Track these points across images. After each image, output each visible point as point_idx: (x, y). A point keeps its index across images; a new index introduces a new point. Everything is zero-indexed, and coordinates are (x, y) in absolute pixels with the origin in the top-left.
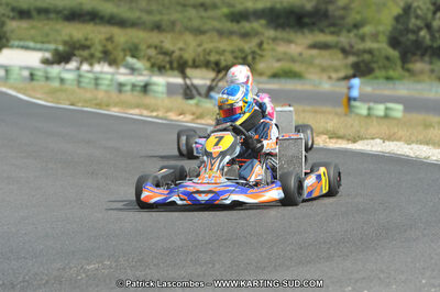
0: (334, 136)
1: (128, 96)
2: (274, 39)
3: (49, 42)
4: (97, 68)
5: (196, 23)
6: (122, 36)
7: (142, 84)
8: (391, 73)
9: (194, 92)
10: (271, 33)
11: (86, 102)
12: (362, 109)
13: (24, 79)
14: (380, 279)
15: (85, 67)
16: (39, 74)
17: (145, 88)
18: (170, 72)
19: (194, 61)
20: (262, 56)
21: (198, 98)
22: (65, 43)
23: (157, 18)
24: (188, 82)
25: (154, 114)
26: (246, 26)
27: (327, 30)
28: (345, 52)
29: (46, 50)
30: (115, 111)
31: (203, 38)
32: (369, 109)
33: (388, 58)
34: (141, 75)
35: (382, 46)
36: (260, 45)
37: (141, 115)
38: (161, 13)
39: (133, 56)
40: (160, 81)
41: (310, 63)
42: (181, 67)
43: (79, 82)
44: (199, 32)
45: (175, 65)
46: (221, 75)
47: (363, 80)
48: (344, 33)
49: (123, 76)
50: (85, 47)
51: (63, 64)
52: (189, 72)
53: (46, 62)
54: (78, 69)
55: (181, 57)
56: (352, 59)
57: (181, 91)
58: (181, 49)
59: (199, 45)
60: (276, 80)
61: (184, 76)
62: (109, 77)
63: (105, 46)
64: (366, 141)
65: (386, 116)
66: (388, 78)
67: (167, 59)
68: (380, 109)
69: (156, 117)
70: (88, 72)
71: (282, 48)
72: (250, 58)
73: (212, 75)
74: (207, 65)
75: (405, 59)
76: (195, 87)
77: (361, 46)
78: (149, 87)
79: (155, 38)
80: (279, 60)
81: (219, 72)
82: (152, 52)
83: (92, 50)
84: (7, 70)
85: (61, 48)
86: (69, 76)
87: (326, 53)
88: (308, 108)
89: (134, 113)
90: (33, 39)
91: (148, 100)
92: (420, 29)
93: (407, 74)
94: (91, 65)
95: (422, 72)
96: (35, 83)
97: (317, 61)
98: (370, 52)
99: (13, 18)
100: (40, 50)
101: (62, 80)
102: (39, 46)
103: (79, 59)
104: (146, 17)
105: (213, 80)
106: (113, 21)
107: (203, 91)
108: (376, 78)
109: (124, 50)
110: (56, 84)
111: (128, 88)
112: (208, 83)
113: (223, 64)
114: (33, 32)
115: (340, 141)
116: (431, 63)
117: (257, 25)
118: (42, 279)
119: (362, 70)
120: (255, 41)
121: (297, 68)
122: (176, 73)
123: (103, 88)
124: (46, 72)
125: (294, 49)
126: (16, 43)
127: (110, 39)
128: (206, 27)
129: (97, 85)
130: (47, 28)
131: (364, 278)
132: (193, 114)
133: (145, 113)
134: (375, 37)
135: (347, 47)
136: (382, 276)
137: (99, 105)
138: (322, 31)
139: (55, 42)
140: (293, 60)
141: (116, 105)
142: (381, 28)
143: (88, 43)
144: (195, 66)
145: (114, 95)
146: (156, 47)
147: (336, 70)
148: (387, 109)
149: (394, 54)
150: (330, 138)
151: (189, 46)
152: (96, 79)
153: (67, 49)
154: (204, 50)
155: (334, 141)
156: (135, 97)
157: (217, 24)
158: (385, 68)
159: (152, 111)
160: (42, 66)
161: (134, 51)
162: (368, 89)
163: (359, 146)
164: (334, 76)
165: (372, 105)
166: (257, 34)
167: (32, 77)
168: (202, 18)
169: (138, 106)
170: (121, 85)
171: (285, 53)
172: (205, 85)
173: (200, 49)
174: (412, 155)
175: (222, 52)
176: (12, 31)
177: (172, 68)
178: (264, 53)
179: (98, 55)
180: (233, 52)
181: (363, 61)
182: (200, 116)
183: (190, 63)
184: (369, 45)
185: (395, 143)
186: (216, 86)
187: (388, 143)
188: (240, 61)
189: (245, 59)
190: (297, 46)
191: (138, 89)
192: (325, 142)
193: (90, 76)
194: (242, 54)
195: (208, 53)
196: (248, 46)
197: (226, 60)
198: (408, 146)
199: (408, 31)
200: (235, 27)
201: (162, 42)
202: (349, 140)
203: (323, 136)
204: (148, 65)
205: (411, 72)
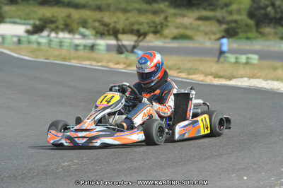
0: (217, 76)
1: (81, 53)
2: (174, 15)
3: (29, 19)
4: (61, 35)
5: (123, 5)
6: (76, 14)
7: (90, 45)
8: (250, 35)
9: (124, 49)
10: (172, 11)
11: (56, 57)
12: (232, 58)
13: (14, 43)
14: (253, 168)
15: (53, 35)
16: (24, 39)
17: (92, 47)
18: (108, 37)
19: (123, 29)
20: (167, 26)
21: (126, 53)
22: (40, 19)
23: (98, 2)
24: (120, 43)
25: (100, 64)
26: (156, 6)
27: (208, 8)
28: (220, 22)
29: (28, 24)
30: (74, 63)
31: (129, 15)
32: (236, 58)
33: (247, 25)
34: (89, 39)
35: (243, 18)
36: (166, 18)
37: (91, 65)
39: (84, 27)
40: (102, 43)
41: (197, 29)
42: (115, 33)
43: (50, 44)
44: (125, 11)
45: (111, 32)
46: (141, 38)
47: (231, 40)
48: (219, 10)
49: (77, 40)
50: (52, 22)
51: (39, 33)
52: (120, 36)
53: (28, 32)
54: (49, 36)
55: (115, 27)
56: (224, 27)
57: (115, 49)
58: (115, 22)
59: (127, 19)
60: (175, 41)
61: (117, 39)
62: (69, 41)
63: (65, 21)
64: (238, 79)
65: (247, 63)
66: (248, 38)
67: (106, 28)
68: (243, 59)
69: (101, 66)
70: (56, 38)
71: (179, 20)
72: (159, 27)
73: (135, 38)
74: (132, 32)
75: (258, 25)
76: (124, 46)
77: (229, 18)
78: (95, 47)
79: (98, 15)
80: (177, 28)
81: (139, 36)
82: (97, 24)
83: (58, 24)
84: (3, 37)
85: (38, 23)
86: (43, 41)
87: (207, 23)
88: (197, 58)
89: (87, 64)
90: (19, 17)
91: (94, 55)
92: (267, 6)
93: (259, 35)
94: (57, 33)
95: (269, 34)
96: (21, 46)
97: (202, 28)
98: (236, 22)
99: (6, 4)
100: (24, 24)
101: (39, 43)
102: (23, 21)
103: (49, 30)
104: (91, 2)
105: (136, 41)
106: (69, 5)
107: (129, 49)
108: (240, 38)
109: (78, 23)
110: (35, 46)
111: (81, 48)
112: (133, 43)
113: (142, 31)
114: (19, 13)
115: (221, 79)
116: (275, 28)
118: (34, 172)
119: (230, 33)
120: (162, 16)
121: (189, 32)
122: (112, 37)
123: (65, 48)
124: (28, 39)
125: (186, 21)
126: (8, 20)
127: (69, 16)
128: (129, 8)
129: (61, 46)
130: (28, 10)
131: (243, 168)
132: (125, 64)
133: (94, 63)
134: (239, 12)
135: (221, 19)
136: (254, 167)
137: (64, 59)
138: (205, 9)
139: (34, 19)
140: (186, 28)
141: (75, 58)
142: (243, 6)
143: (54, 19)
144: (124, 32)
145: (73, 52)
146: (99, 21)
147: (214, 33)
148: (248, 58)
149: (251, 22)
150: (215, 77)
151: (120, 20)
152: (61, 42)
153: (41, 23)
154: (130, 22)
155: (217, 79)
156: (86, 53)
157: (136, 5)
158: (245, 32)
159: (99, 62)
160: (25, 35)
161: (84, 24)
162: (235, 46)
163: (233, 83)
164: (213, 37)
165: (238, 56)
166: (162, 11)
167: (19, 41)
169: (89, 59)
170: (77, 46)
171: (181, 24)
172: (129, 45)
173: (127, 22)
174: (268, 88)
175: (141, 24)
176: (6, 13)
177: (109, 34)
178: (169, 24)
179: (62, 27)
180: (148, 23)
181: (231, 28)
182: (130, 65)
183: (121, 31)
184: (235, 17)
185: (257, 80)
186: (138, 45)
187: (252, 80)
188: (153, 29)
189: (156, 27)
190: (189, 18)
191: (88, 48)
192: (211, 80)
193: (57, 40)
194: (154, 25)
195: (132, 24)
196: (158, 19)
197: (144, 28)
198: (266, 82)
199: (260, 8)
200: (149, 7)
201: (102, 18)
202: (226, 79)
203: (211, 77)
204: (94, 32)
205: (262, 34)
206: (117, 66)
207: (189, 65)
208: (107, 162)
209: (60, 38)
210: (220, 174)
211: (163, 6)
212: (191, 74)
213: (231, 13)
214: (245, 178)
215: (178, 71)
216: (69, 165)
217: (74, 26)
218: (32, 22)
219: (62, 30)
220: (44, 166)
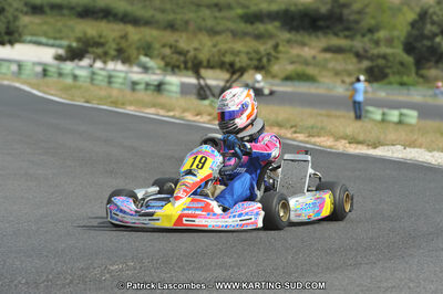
0: (354, 141)
1: (142, 95)
2: (289, 41)
3: (61, 38)
4: (111, 65)
5: (210, 23)
6: (134, 34)
7: (156, 83)
8: (405, 79)
9: (208, 93)
10: (286, 35)
11: (101, 100)
12: (377, 114)
13: (37, 75)
14: (409, 288)
15: (99, 64)
16: (52, 70)
17: (159, 87)
18: (185, 72)
19: (209, 61)
20: (277, 58)
21: (211, 99)
22: (79, 40)
23: (171, 17)
24: (202, 82)
25: (171, 114)
26: (261, 27)
27: (341, 34)
28: (359, 56)
29: (59, 46)
30: (130, 110)
31: (218, 38)
32: (384, 114)
33: (402, 64)
34: (154, 74)
35: (397, 52)
36: (276, 47)
37: (157, 115)
38: (174, 12)
39: (146, 55)
40: (174, 81)
41: (323, 66)
42: (196, 67)
43: (92, 80)
44: (213, 32)
45: (190, 65)
46: (235, 77)
47: (376, 85)
48: (359, 37)
49: (136, 74)
50: (99, 44)
51: (76, 61)
52: (203, 72)
53: (59, 58)
54: (91, 66)
55: (195, 57)
56: (366, 64)
57: (195, 91)
58: (196, 49)
59: (215, 46)
60: (289, 83)
61: (199, 76)
62: (122, 75)
63: (119, 44)
64: (386, 148)
65: (400, 123)
66: (402, 84)
67: (182, 58)
68: (394, 115)
69: (173, 117)
70: (103, 69)
71: (295, 51)
72: (265, 60)
73: (226, 76)
74: (221, 66)
75: (419, 64)
76: (209, 87)
77: (375, 51)
78: (163, 87)
79: (169, 37)
80: (292, 63)
81: (233, 73)
82: (167, 51)
83: (106, 48)
84: (20, 65)
85: (74, 44)
86: (82, 73)
87: (340, 57)
88: (324, 112)
89: (150, 112)
90: (45, 35)
91: (162, 99)
92: (435, 35)
93: (421, 80)
94: (105, 62)
95: (435, 79)
96: (48, 79)
97: (331, 65)
98: (384, 57)
99: (26, 14)
100: (52, 46)
101: (75, 77)
102: (51, 42)
103: (92, 56)
104: (159, 16)
105: (227, 81)
106: (125, 19)
107: (217, 92)
108: (390, 83)
109: (138, 49)
110: (69, 81)
111: (142, 87)
112: (222, 84)
113: (238, 65)
114: (45, 27)
115: (360, 146)
117: (271, 27)
119: (375, 75)
120: (270, 44)
121: (310, 71)
122: (190, 73)
123: (116, 86)
124: (59, 68)
125: (307, 52)
126: (29, 38)
127: (125, 37)
128: (218, 28)
129: (110, 83)
130: (59, 24)
131: (394, 287)
132: (210, 115)
133: (162, 112)
134: (390, 42)
135: (361, 51)
136: (411, 285)
137: (115, 103)
138: (336, 35)
139: (67, 38)
140: (306, 63)
141: (131, 104)
142: (396, 33)
143: (102, 40)
144: (210, 66)
145: (128, 92)
146: (171, 47)
147: (350, 74)
148: (401, 115)
149: (409, 59)
150: (350, 143)
151: (204, 46)
152: (110, 77)
153: (80, 45)
154: (219, 51)
155: (353, 146)
156: (148, 96)
157: (231, 25)
158: (399, 73)
159: (169, 111)
160: (56, 62)
161: (147, 50)
162: (382, 94)
163: (379, 152)
164: (348, 80)
165: (386, 110)
166: (271, 36)
167: (45, 72)
168: (216, 18)
169: (154, 106)
170: (135, 84)
171: (299, 56)
172: (217, 87)
173: (215, 50)
174: (434, 162)
175: (237, 54)
176: (25, 26)
177: (186, 68)
178: (280, 55)
179: (113, 53)
180: (248, 53)
181: (377, 66)
183: (205, 63)
184: (384, 50)
185: (416, 150)
187: (409, 150)
188: (255, 63)
189: (260, 60)
190: (311, 49)
191: (152, 88)
192: (345, 147)
193: (103, 73)
194: (257, 57)
195: (223, 54)
196: (264, 47)
197: (241, 61)
198: (430, 154)
199: (423, 37)
200: (248, 28)
201: (177, 41)
202: (369, 145)
203: (344, 142)
204: (162, 64)
205: (425, 79)
206: (197, 118)
207: (310, 122)
208: (179, 268)
209: (109, 71)
212: (313, 136)
215: (294, 130)
216: (121, 270)
217: (133, 52)
219: (114, 59)
220: (82, 269)
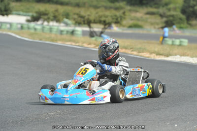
0: (158, 54)
1: (65, 36)
2: (130, 11)
3: (29, 12)
4: (51, 23)
5: (95, 3)
6: (61, 9)
7: (71, 31)
8: (182, 25)
9: (94, 34)
10: (129, 8)
11: (47, 39)
12: (169, 41)
13: (18, 29)
14: (182, 119)
15: (46, 23)
16: (25, 26)
17: (73, 33)
18: (83, 26)
19: (94, 20)
20: (125, 18)
21: (96, 37)
22: (37, 12)
23: (77, 1)
24: (92, 30)
25: (77, 44)
26: (117, 4)
27: (153, 6)
28: (162, 16)
29: (29, 16)
30: (59, 43)
31: (98, 10)
32: (173, 42)
33: (181, 19)
34: (70, 26)
35: (178, 13)
36: (124, 13)
37: (71, 45)
39: (67, 18)
40: (79, 29)
41: (146, 21)
42: (89, 23)
43: (43, 30)
44: (96, 7)
45: (86, 22)
46: (107, 26)
48: (161, 7)
49: (62, 27)
50: (45, 14)
51: (36, 22)
53: (28, 21)
54: (42, 24)
55: (88, 19)
56: (164, 19)
57: (88, 34)
58: (89, 15)
59: (97, 13)
60: (130, 29)
61: (90, 27)
62: (56, 28)
63: (54, 14)
64: (173, 56)
65: (180, 45)
66: (181, 28)
67: (82, 19)
68: (177, 42)
69: (78, 46)
70: (48, 25)
71: (133, 15)
72: (119, 19)
73: (102, 26)
74: (100, 22)
75: (188, 19)
76: (95, 32)
77: (168, 13)
78: (75, 32)
79: (77, 10)
80: (132, 20)
81: (105, 25)
82: (76, 17)
83: (49, 16)
84: (11, 25)
85: (35, 15)
86: (39, 27)
87: (153, 17)
88: (146, 41)
89: (68, 44)
90: (22, 11)
91: (74, 38)
92: (195, 6)
93: (189, 26)
94: (48, 22)
95: (195, 25)
96: (23, 31)
97: (149, 20)
98: (173, 16)
99: (13, 1)
101: (35, 29)
102: (25, 14)
103: (43, 19)
105: (103, 29)
106: (57, 3)
107: (98, 34)
109: (63, 15)
110: (33, 31)
111: (65, 32)
113: (107, 22)
114: (22, 8)
115: (161, 56)
118: (30, 119)
119: (169, 24)
120: (122, 11)
121: (140, 23)
122: (86, 26)
123: (54, 33)
124: (28, 26)
125: (138, 15)
126: (14, 12)
127: (57, 11)
128: (99, 5)
129: (51, 31)
130: (28, 6)
131: (175, 119)
132: (95, 44)
133: (73, 44)
134: (175, 9)
135: (162, 14)
136: (183, 118)
137: (52, 40)
138: (151, 6)
139: (32, 12)
140: (138, 20)
141: (60, 40)
142: (178, 5)
143: (47, 12)
144: (95, 22)
145: (59, 35)
146: (77, 14)
147: (158, 24)
148: (181, 42)
149: (183, 17)
150: (157, 55)
151: (92, 14)
152: (51, 29)
153: (38, 15)
154: (99, 16)
155: (158, 56)
156: (68, 37)
157: (104, 4)
158: (179, 23)
159: (77, 43)
160: (27, 23)
161: (67, 16)
163: (170, 59)
164: (157, 27)
165: (174, 40)
166: (122, 8)
167: (22, 28)
169: (70, 41)
170: (61, 32)
171: (135, 17)
172: (99, 31)
173: (97, 15)
175: (107, 17)
176: (13, 7)
177: (84, 24)
179: (51, 18)
180: (112, 16)
181: (170, 20)
183: (93, 21)
184: (172, 13)
185: (186, 57)
186: (104, 32)
187: (183, 57)
188: (115, 20)
189: (117, 19)
190: (140, 13)
191: (69, 33)
192: (154, 57)
193: (48, 27)
194: (116, 18)
195: (101, 17)
196: (119, 13)
197: (108, 20)
198: (192, 59)
199: (190, 6)
200: (112, 5)
201: (80, 12)
202: (165, 56)
203: (154, 54)
204: (74, 22)
205: (191, 25)
206: (89, 46)
207: (139, 46)
208: (80, 113)
209: (50, 26)
210: (159, 123)
211: (122, 4)
212: (140, 52)
213: (169, 10)
214: (176, 125)
215: (132, 50)
216: (54, 115)
217: (61, 17)
218: (31, 14)
219: (52, 20)
220: (37, 115)
